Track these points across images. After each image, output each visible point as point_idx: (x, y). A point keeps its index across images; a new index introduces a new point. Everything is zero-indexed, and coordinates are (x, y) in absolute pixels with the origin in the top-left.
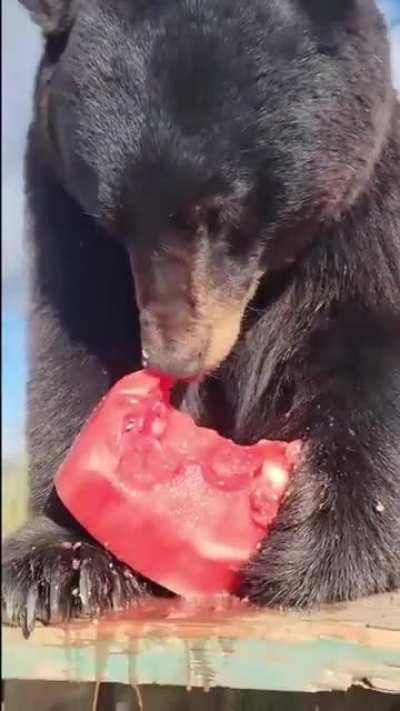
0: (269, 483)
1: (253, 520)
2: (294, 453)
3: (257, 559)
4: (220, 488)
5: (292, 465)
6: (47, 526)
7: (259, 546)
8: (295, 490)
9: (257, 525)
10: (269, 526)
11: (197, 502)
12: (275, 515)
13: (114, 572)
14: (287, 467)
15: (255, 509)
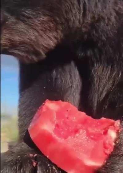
0: (111, 138)
1: (104, 152)
2: (118, 125)
3: (104, 166)
4: (92, 139)
5: (118, 130)
6: (25, 146)
7: (105, 162)
8: (120, 141)
9: (106, 154)
10: (110, 155)
11: (84, 144)
12: (112, 150)
13: (50, 168)
14: (116, 131)
15: (105, 147)
